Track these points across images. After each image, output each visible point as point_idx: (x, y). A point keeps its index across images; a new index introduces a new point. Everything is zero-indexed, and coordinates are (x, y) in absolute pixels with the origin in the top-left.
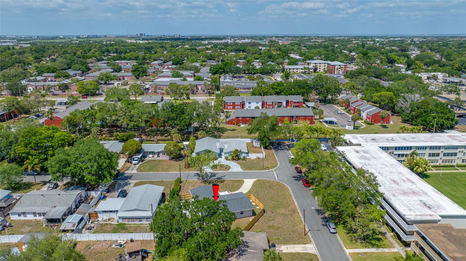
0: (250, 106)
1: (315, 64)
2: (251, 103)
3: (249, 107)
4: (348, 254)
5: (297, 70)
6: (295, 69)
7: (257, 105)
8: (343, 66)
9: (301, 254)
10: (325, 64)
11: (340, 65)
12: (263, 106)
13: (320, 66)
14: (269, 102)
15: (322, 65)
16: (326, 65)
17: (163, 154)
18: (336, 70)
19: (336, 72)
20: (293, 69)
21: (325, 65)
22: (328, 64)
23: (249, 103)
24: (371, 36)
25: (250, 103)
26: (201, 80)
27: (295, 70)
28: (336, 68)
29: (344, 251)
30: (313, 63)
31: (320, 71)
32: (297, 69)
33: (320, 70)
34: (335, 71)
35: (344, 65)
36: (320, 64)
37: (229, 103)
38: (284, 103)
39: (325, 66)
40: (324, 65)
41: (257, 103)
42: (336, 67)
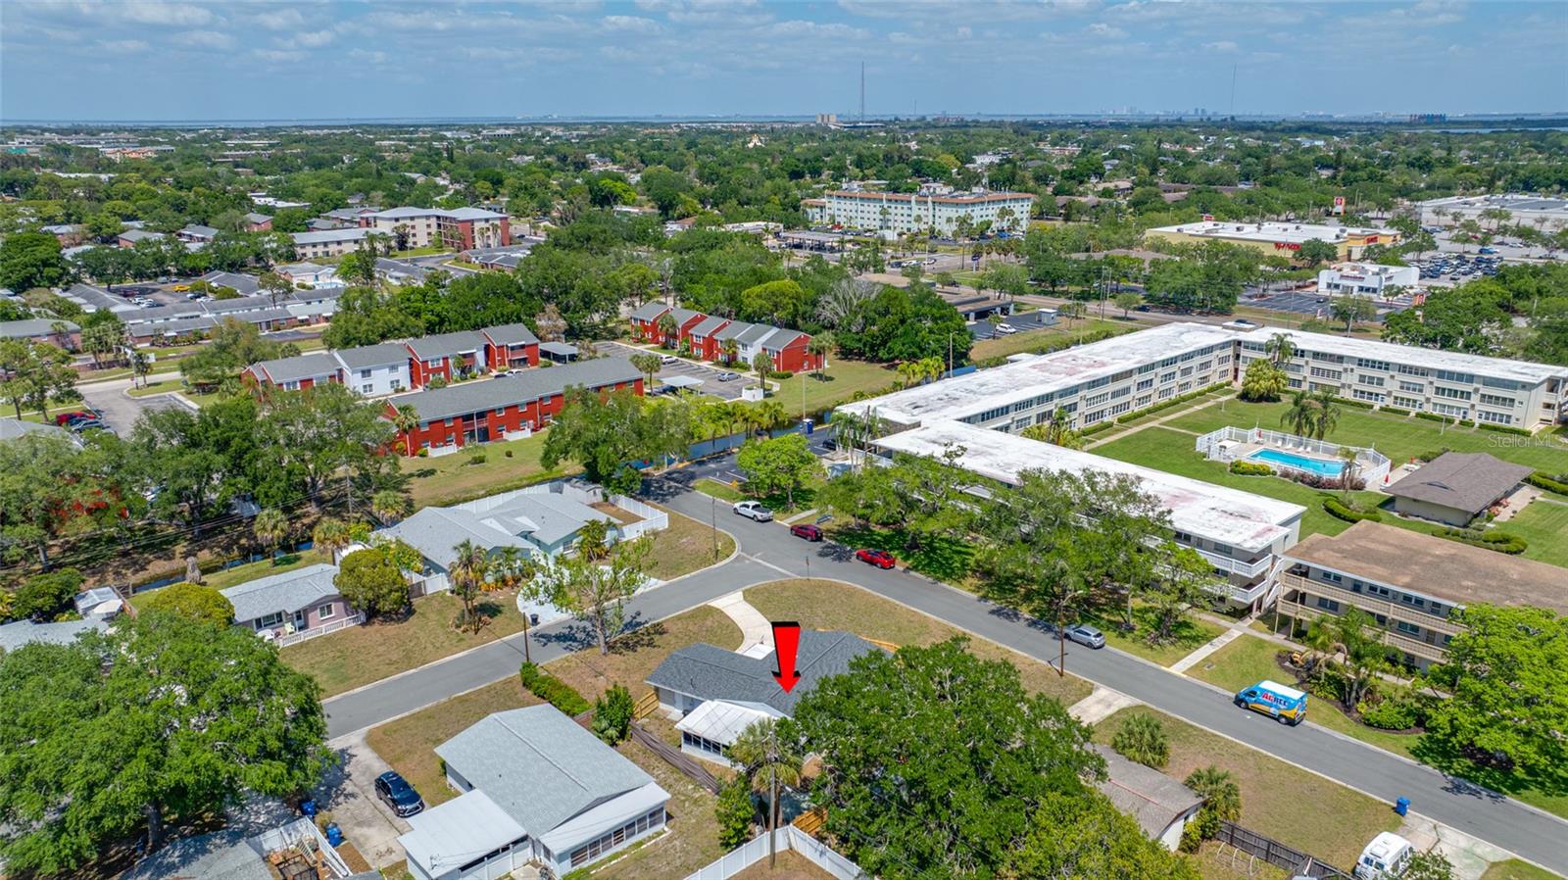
0: (366, 383)
1: (397, 220)
2: (369, 371)
3: (365, 387)
4: (1185, 676)
5: (340, 248)
6: (332, 242)
7: (395, 376)
8: (498, 222)
9: (1117, 716)
10: (428, 217)
11: (487, 220)
12: (414, 380)
13: (413, 227)
14: (432, 361)
15: (420, 224)
16: (433, 222)
17: (322, 609)
18: (477, 235)
19: (478, 243)
20: (326, 244)
21: (429, 222)
22: (438, 218)
23: (363, 372)
24: (411, 122)
25: (366, 373)
26: (19, 318)
27: (332, 248)
28: (476, 229)
29: (1169, 674)
30: (390, 219)
31: (415, 243)
32: (339, 243)
33: (415, 239)
34: (473, 238)
35: (501, 219)
36: (412, 218)
37: (288, 384)
38: (480, 356)
39: (429, 226)
40: (425, 222)
41: (393, 368)
42: (477, 226)
